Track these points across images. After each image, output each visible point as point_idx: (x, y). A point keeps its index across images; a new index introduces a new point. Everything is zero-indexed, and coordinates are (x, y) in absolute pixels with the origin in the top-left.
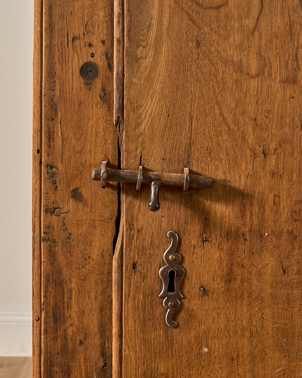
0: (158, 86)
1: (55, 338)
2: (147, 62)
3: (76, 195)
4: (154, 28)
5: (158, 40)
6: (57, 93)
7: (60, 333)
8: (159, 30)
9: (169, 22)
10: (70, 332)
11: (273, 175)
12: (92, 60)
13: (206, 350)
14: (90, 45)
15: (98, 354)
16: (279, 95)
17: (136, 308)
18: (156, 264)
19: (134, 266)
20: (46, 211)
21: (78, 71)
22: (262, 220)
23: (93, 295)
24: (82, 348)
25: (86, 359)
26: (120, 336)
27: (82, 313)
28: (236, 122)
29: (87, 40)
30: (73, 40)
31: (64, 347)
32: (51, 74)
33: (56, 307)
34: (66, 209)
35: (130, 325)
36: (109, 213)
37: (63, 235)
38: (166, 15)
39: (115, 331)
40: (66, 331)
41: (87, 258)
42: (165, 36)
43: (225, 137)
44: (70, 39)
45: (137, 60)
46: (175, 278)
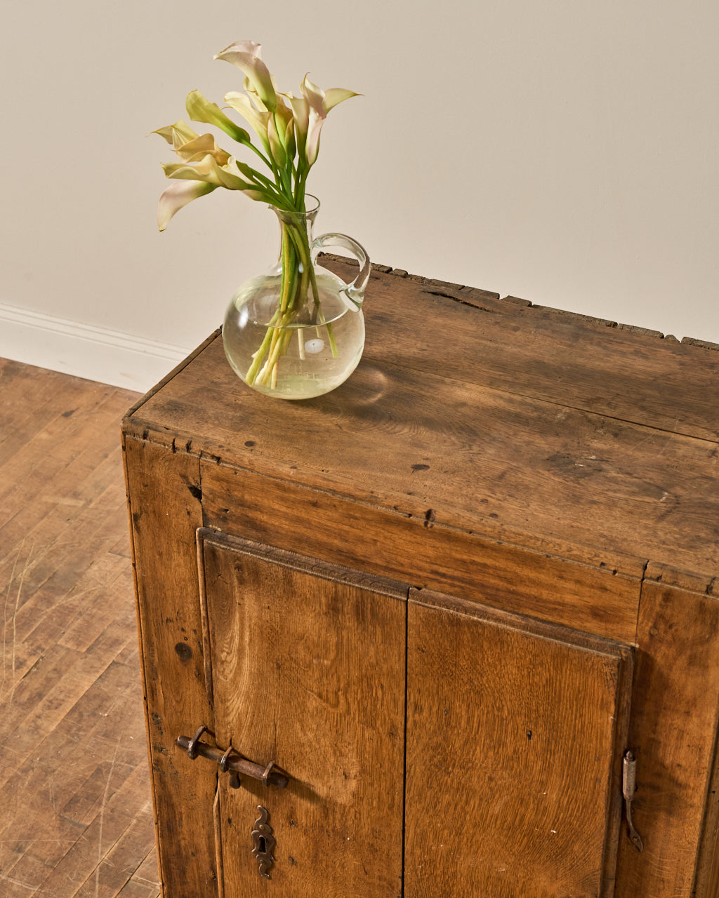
0: (243, 689)
2: (232, 666)
4: (237, 641)
5: (241, 651)
6: (157, 660)
7: (174, 841)
8: (241, 643)
9: (250, 640)
10: (183, 844)
11: (354, 795)
12: (186, 642)
14: (183, 630)
15: (208, 867)
16: (359, 733)
17: (233, 852)
18: (247, 827)
19: (230, 821)
20: (155, 748)
21: (174, 648)
22: (344, 826)
24: (194, 858)
26: (222, 866)
27: (192, 833)
28: (318, 741)
29: (180, 624)
30: (167, 620)
31: (179, 853)
32: (149, 643)
33: (170, 821)
34: (172, 752)
37: (171, 771)
40: (179, 841)
41: (193, 794)
42: (247, 651)
43: (308, 750)
44: (165, 620)
45: (222, 663)
46: (265, 844)
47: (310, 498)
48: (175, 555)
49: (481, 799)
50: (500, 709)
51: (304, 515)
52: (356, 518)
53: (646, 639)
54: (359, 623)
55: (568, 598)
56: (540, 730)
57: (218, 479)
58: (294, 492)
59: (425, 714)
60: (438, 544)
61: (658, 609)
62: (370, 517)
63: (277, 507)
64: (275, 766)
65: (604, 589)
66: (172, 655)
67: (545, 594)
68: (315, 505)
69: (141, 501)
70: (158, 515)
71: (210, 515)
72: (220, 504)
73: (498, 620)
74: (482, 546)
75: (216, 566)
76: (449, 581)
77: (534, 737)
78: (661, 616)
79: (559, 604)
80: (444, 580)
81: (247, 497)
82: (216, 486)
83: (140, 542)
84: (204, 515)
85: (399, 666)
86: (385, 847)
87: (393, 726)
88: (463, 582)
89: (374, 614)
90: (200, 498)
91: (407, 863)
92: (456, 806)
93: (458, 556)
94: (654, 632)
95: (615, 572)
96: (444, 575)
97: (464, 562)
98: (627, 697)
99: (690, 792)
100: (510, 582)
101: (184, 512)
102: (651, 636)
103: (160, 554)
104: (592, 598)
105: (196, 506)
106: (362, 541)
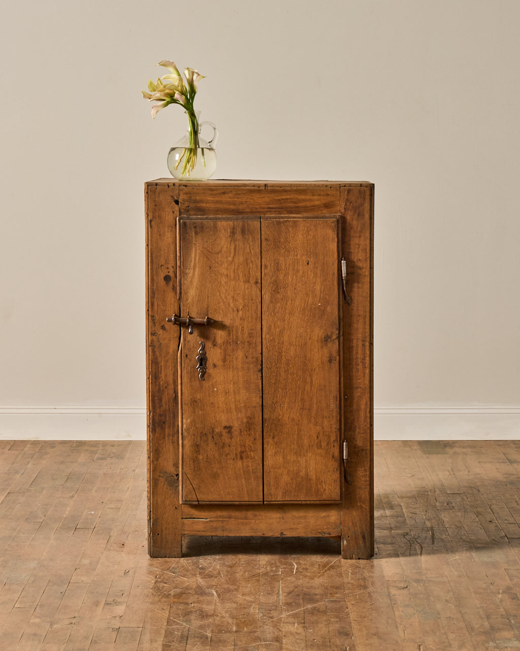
0: (195, 284)
1: (156, 386)
2: (191, 275)
3: (163, 328)
4: (193, 262)
5: (195, 266)
6: (155, 287)
7: (157, 383)
8: (195, 263)
9: (199, 259)
10: (161, 383)
11: (241, 319)
12: (168, 274)
13: (216, 389)
14: (168, 268)
15: (173, 392)
16: (243, 287)
17: (187, 373)
18: (195, 355)
19: (187, 356)
20: (151, 334)
21: (163, 279)
22: (237, 337)
23: (170, 368)
24: (166, 390)
25: (168, 394)
26: (182, 384)
27: (166, 375)
28: (226, 298)
29: (166, 266)
30: (161, 266)
31: (159, 389)
32: (153, 280)
33: (155, 373)
34: (159, 333)
35: (185, 379)
36: (176, 335)
37: (158, 344)
38: (198, 257)
39: (179, 382)
40: (160, 382)
41: (168, 353)
42: (197, 265)
43: (222, 304)
45: (186, 274)
46: (203, 360)
47: (222, 191)
48: (166, 234)
49: (292, 300)
50: (297, 256)
51: (220, 199)
52: (240, 194)
53: (343, 211)
54: (242, 235)
55: (317, 203)
56: (312, 260)
57: (186, 193)
58: (216, 190)
59: (269, 268)
60: (269, 195)
61: (346, 197)
62: (244, 192)
63: (209, 199)
64: (208, 318)
65: (328, 195)
66: (163, 283)
67: (308, 204)
68: (224, 193)
69: (153, 213)
70: (160, 217)
71: (182, 210)
72: (187, 204)
73: (294, 218)
74: (285, 191)
75: (186, 229)
76: (274, 210)
77: (310, 263)
78: (347, 200)
79: (313, 206)
80: (272, 210)
81: (197, 198)
82: (185, 197)
83: (151, 233)
84: (180, 211)
85: (258, 251)
86: (254, 340)
87: (257, 279)
88: (279, 209)
89: (249, 230)
90: (178, 204)
91: (263, 344)
92: (282, 307)
93: (277, 198)
94: (346, 207)
95: (331, 187)
96: (272, 208)
97: (279, 200)
98: (340, 235)
99: (364, 270)
100: (295, 203)
101: (171, 212)
102: (345, 209)
103: (160, 235)
104: (324, 200)
105: (177, 208)
106: (242, 203)
